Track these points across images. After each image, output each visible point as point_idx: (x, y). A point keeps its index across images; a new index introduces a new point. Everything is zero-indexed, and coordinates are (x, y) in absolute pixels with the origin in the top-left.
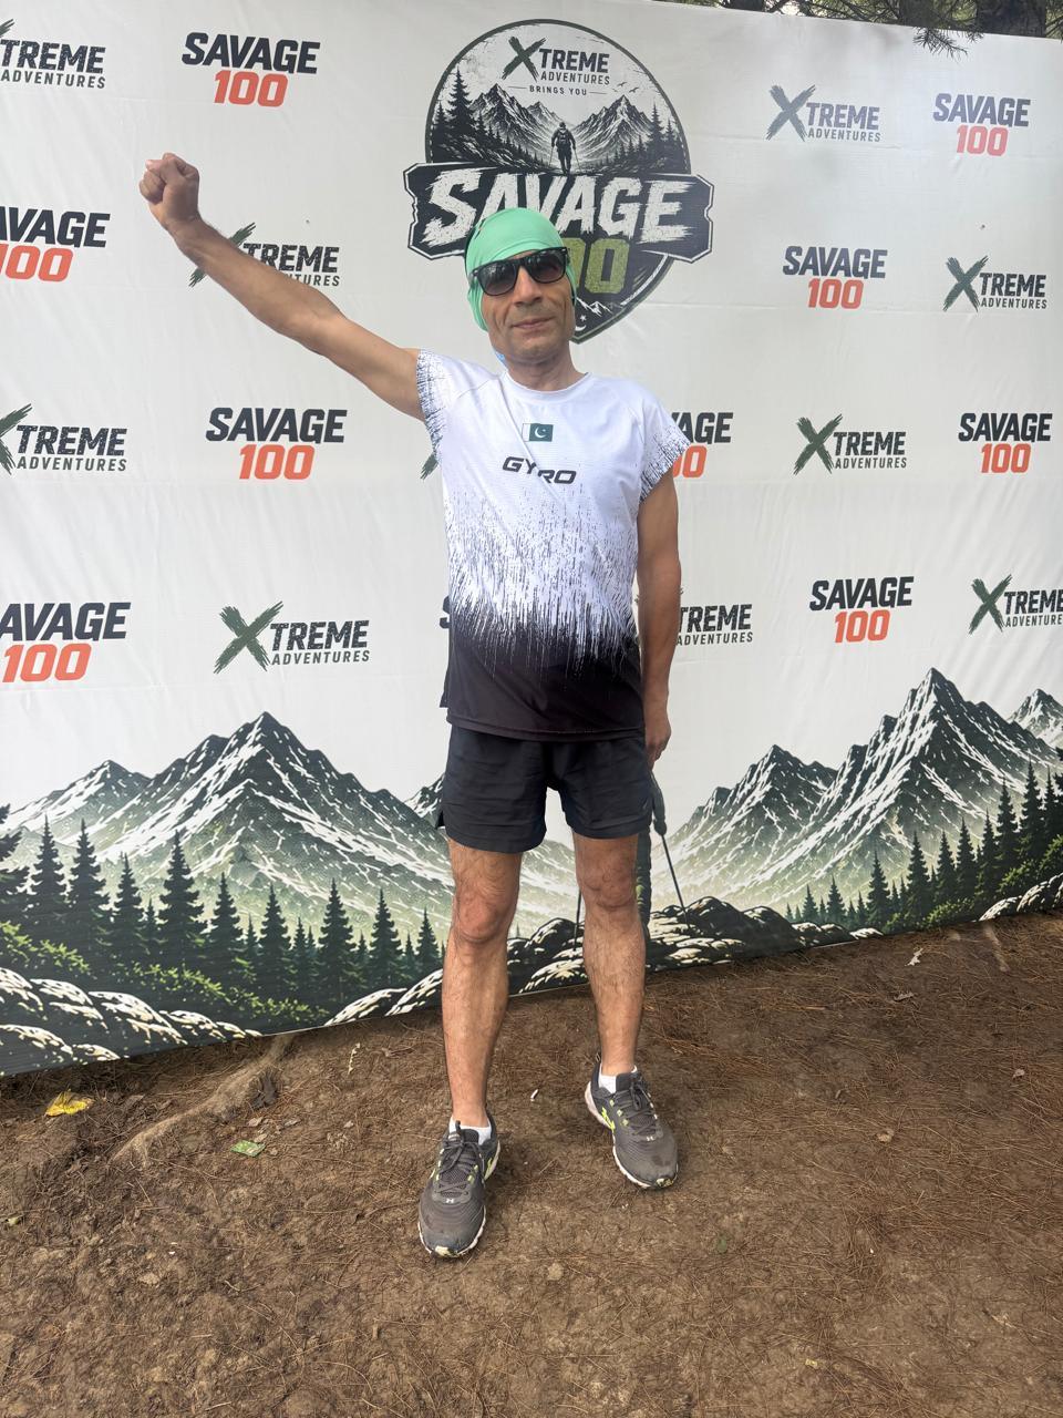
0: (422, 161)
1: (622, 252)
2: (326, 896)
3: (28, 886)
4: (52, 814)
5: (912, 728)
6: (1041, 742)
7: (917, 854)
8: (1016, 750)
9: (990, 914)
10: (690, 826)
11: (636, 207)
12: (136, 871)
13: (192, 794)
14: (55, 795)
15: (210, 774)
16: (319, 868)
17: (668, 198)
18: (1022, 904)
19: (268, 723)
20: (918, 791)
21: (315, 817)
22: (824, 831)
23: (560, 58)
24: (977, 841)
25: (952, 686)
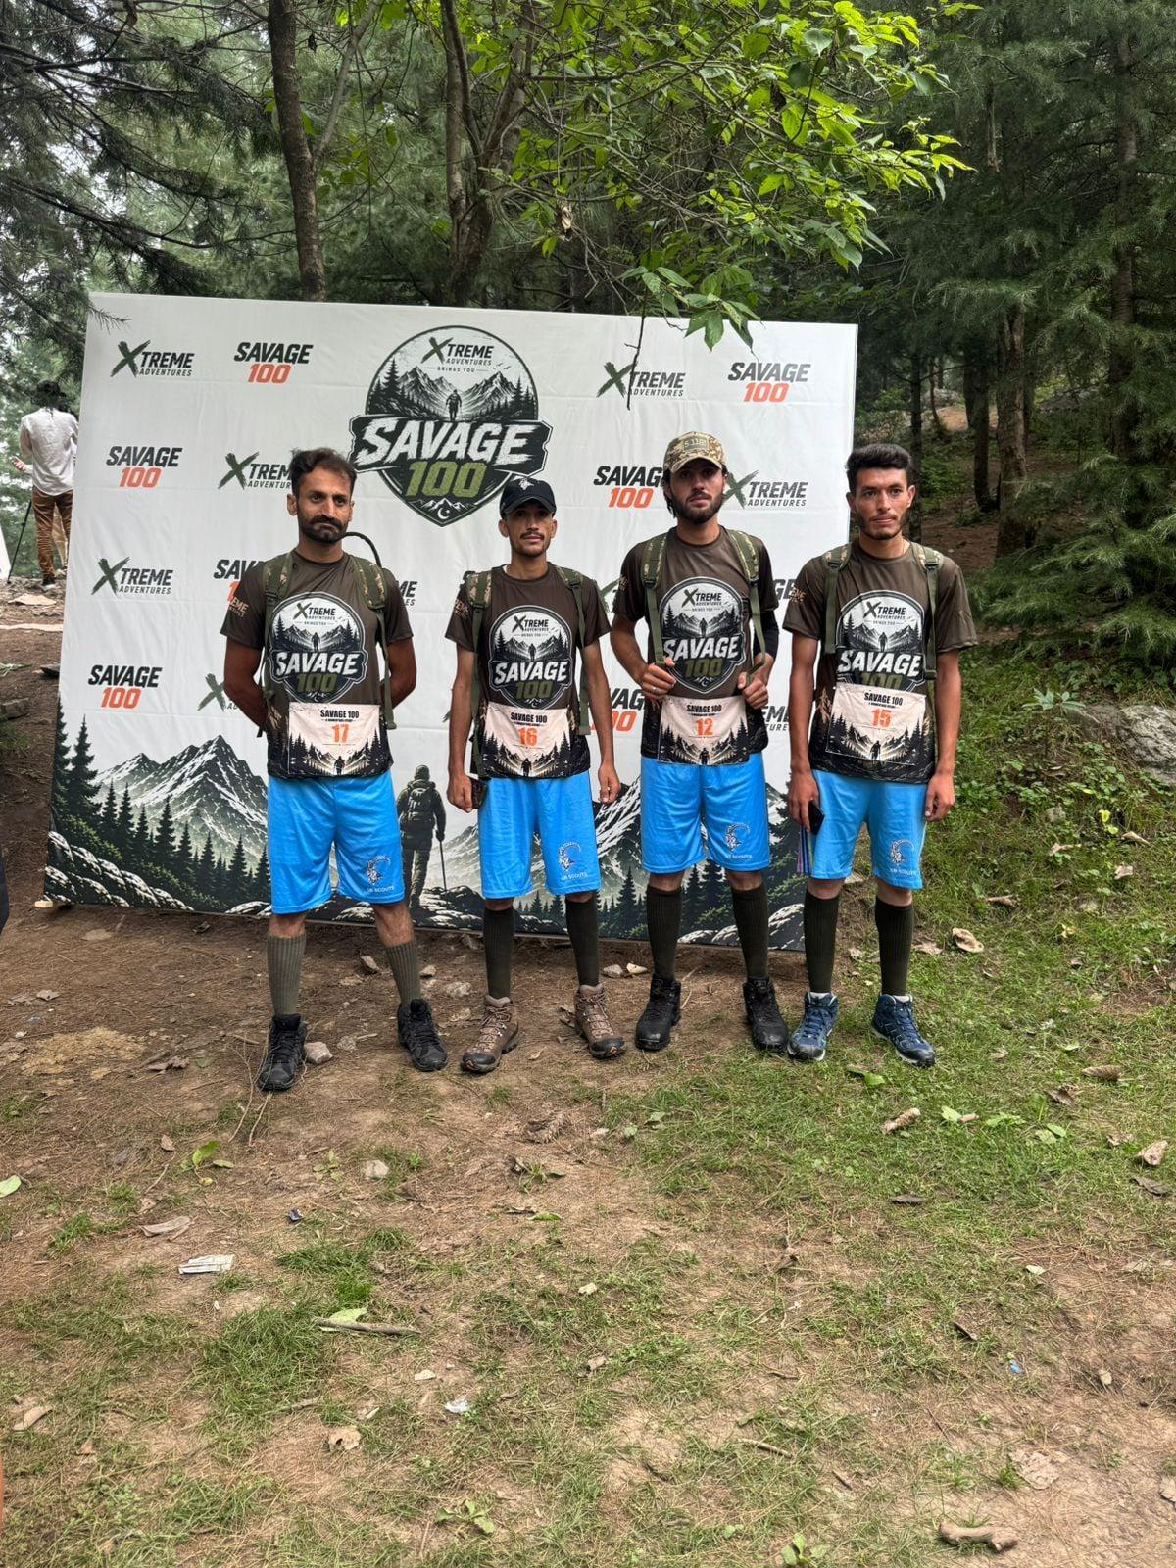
0: (362, 413)
1: (481, 470)
2: (236, 843)
3: (101, 813)
4: (115, 777)
10: (461, 839)
11: (495, 443)
12: (148, 813)
13: (177, 776)
14: (117, 768)
15: (188, 766)
16: (234, 827)
19: (221, 741)
21: (237, 798)
23: (462, 350)
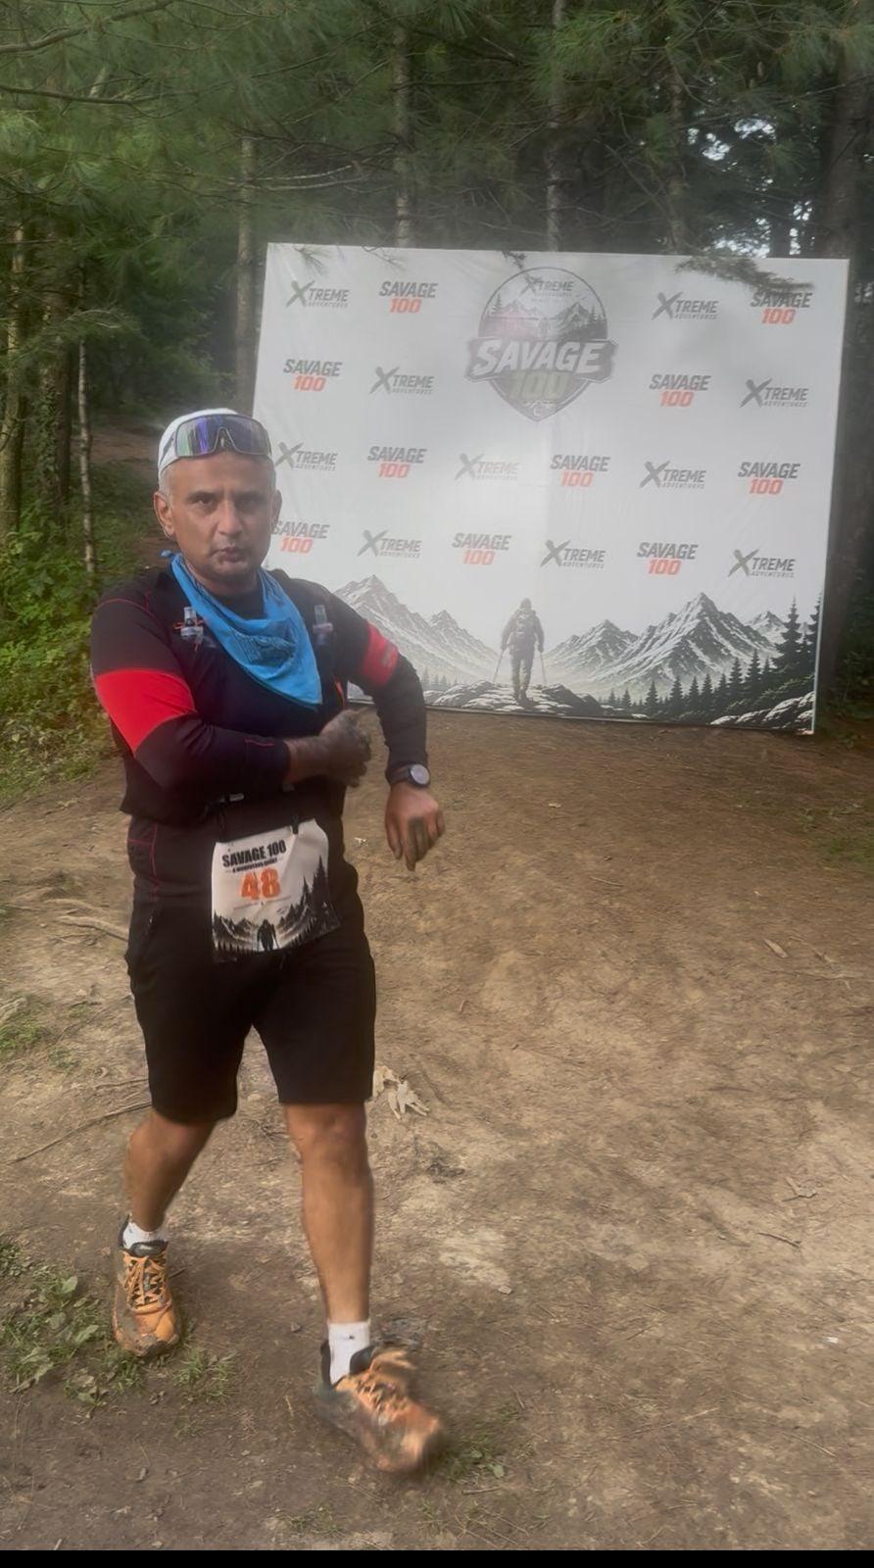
1: (565, 378)
5: (685, 621)
6: (765, 639)
7: (677, 684)
8: (748, 641)
9: (717, 722)
10: (555, 651)
11: (576, 356)
17: (593, 351)
18: (739, 720)
19: (375, 579)
20: (684, 653)
22: (626, 665)
23: (549, 286)
24: (715, 684)
25: (712, 603)
